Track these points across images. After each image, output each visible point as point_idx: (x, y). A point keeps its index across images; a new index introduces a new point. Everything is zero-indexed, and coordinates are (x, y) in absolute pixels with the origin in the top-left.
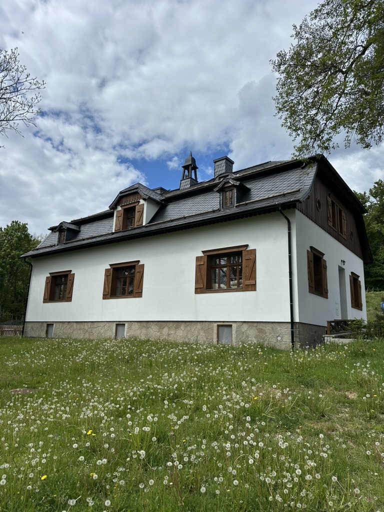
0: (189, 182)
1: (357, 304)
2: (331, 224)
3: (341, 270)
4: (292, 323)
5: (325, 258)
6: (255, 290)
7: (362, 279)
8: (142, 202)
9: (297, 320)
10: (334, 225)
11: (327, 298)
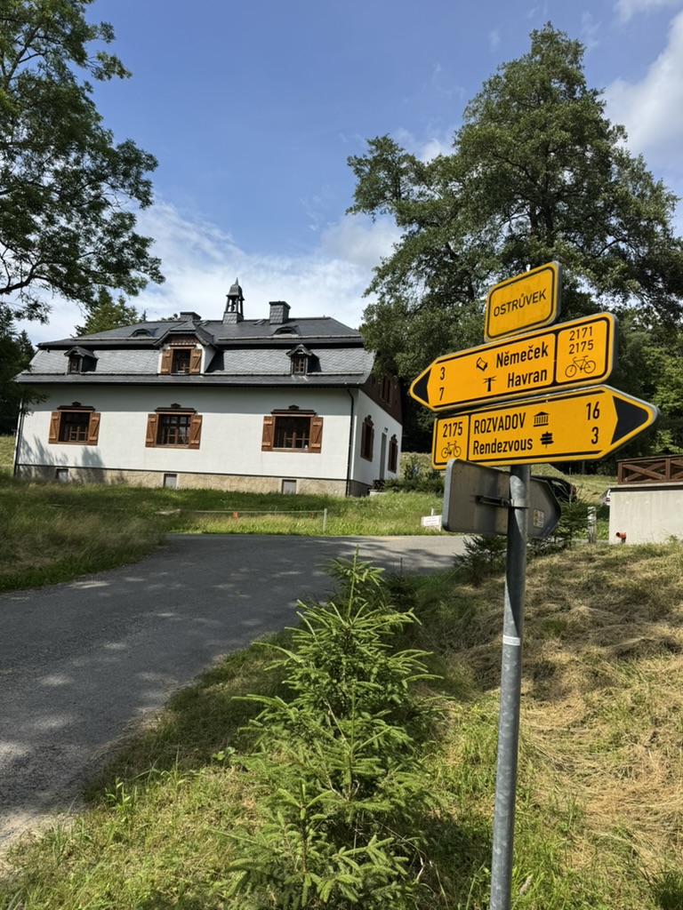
0: (235, 318)
1: (393, 467)
2: (381, 396)
3: (384, 436)
4: (348, 480)
5: (374, 427)
6: (320, 452)
7: (399, 445)
8: (199, 346)
9: (352, 478)
10: (383, 397)
11: (371, 461)
